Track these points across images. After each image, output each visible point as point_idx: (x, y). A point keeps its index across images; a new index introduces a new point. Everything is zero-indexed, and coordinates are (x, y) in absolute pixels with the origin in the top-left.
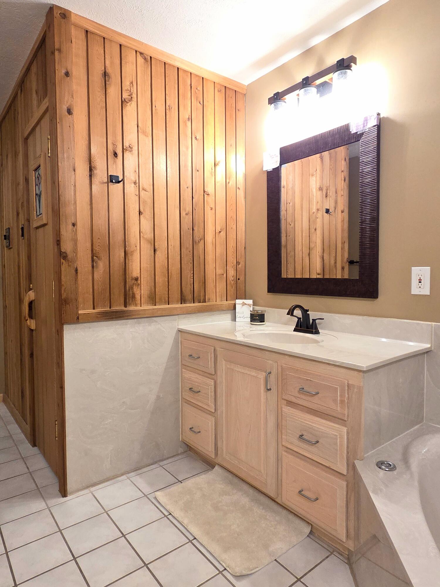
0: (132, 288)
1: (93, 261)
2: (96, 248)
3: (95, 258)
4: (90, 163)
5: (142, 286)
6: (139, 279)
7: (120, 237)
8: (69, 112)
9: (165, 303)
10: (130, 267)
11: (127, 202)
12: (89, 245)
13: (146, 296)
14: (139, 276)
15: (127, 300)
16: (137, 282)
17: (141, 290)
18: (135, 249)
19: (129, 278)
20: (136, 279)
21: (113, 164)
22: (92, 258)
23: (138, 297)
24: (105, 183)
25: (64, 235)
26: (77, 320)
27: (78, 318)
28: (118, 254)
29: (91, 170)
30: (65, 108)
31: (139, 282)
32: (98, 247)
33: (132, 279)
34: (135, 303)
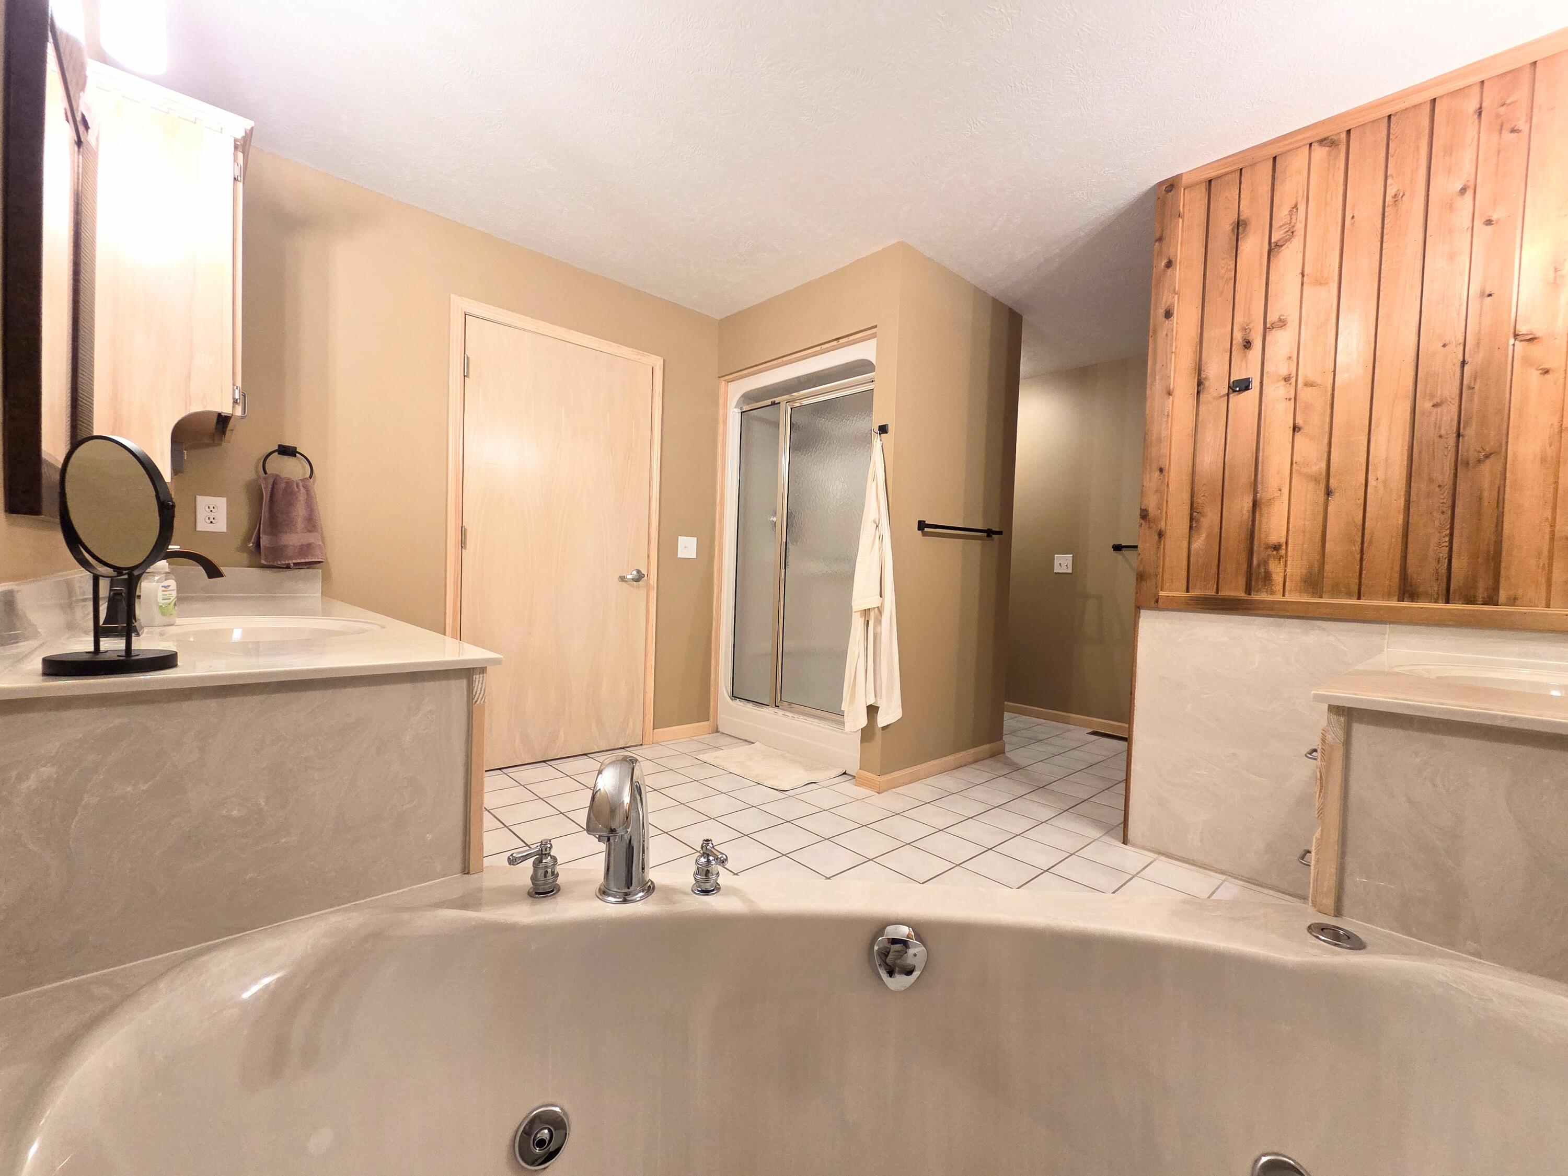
0: (1266, 562)
1: (1191, 519)
2: (1200, 500)
3: (1195, 514)
4: (1199, 375)
5: (1289, 559)
6: (1284, 547)
7: (1245, 476)
8: (1168, 314)
9: (1349, 595)
10: (1263, 526)
11: (1265, 417)
12: (1186, 496)
13: (1298, 579)
14: (1283, 540)
15: (1253, 583)
16: (1277, 553)
17: (1286, 566)
18: (1278, 495)
19: (1260, 545)
20: (1277, 548)
21: (1242, 360)
22: (1191, 515)
23: (1278, 578)
24: (1224, 396)
25: (1146, 487)
26: (1156, 604)
27: (1157, 601)
28: (1241, 505)
29: (1200, 383)
30: (1161, 311)
31: (1283, 552)
32: (1203, 498)
33: (1268, 547)
34: (1272, 589)
